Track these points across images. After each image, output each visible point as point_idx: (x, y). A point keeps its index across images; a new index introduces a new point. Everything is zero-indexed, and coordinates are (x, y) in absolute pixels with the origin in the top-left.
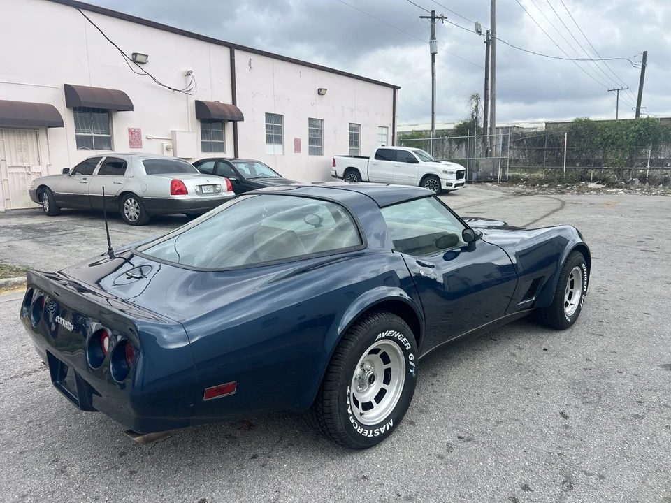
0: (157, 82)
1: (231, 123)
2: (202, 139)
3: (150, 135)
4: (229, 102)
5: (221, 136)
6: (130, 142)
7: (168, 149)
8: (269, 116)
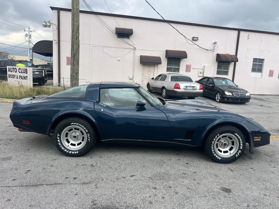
0: (200, 47)
1: (233, 63)
2: (217, 69)
3: (194, 67)
4: (234, 54)
5: (227, 68)
6: (186, 70)
7: (201, 73)
8: (255, 60)
